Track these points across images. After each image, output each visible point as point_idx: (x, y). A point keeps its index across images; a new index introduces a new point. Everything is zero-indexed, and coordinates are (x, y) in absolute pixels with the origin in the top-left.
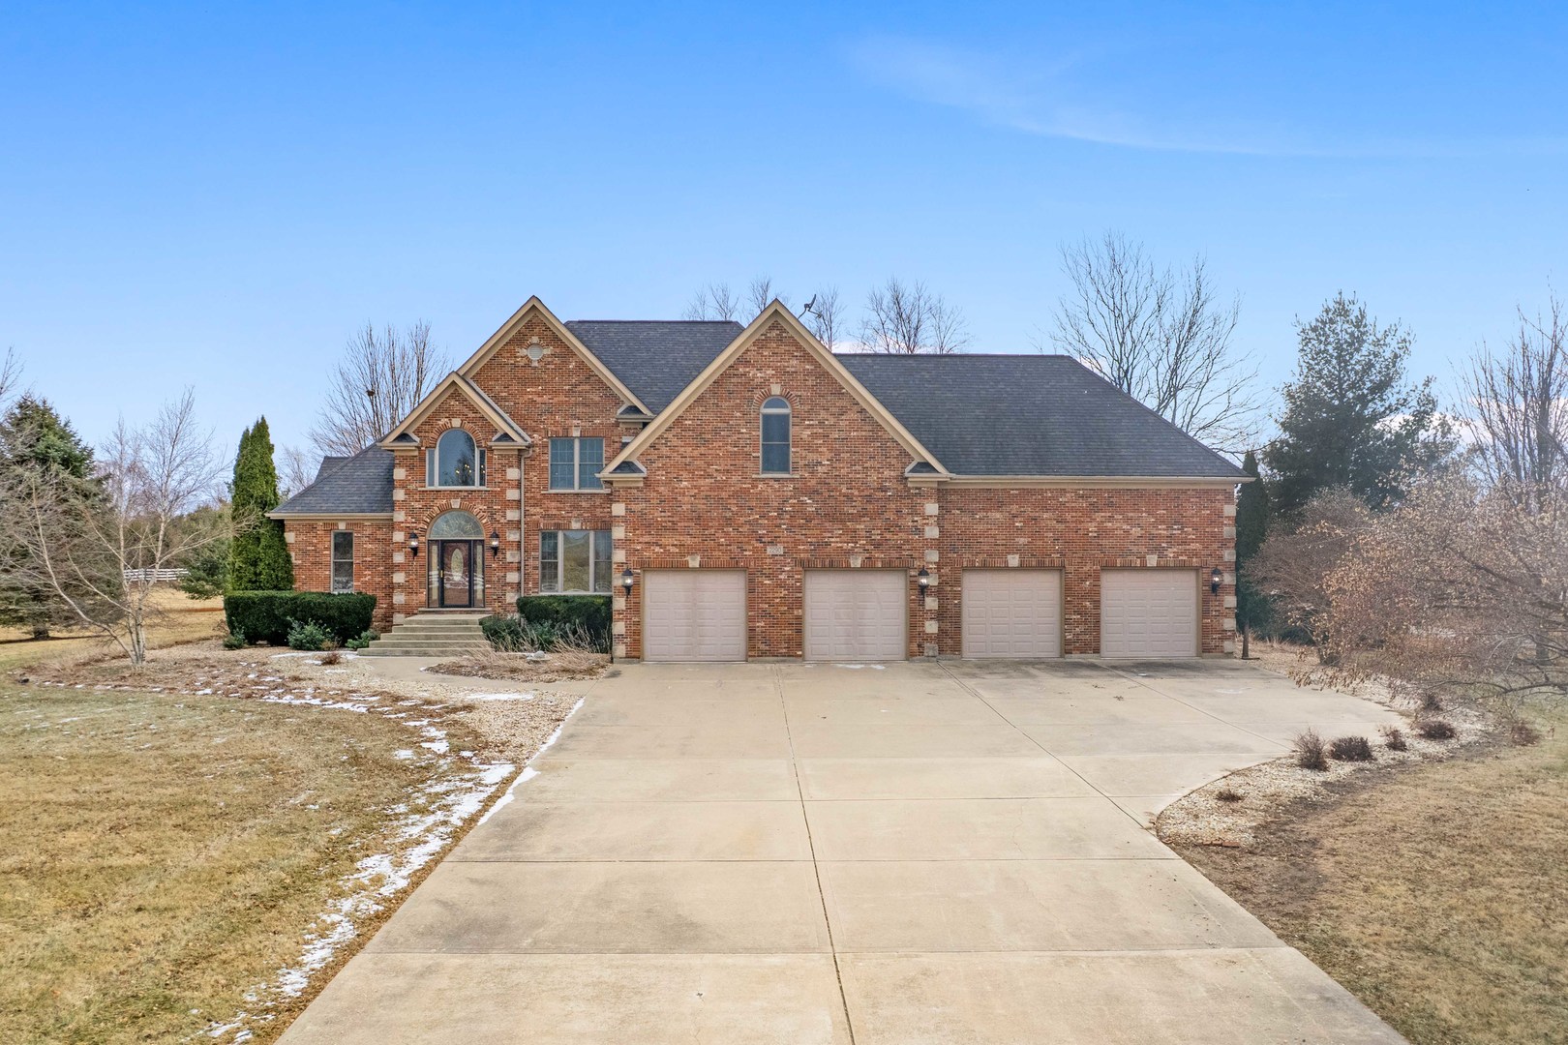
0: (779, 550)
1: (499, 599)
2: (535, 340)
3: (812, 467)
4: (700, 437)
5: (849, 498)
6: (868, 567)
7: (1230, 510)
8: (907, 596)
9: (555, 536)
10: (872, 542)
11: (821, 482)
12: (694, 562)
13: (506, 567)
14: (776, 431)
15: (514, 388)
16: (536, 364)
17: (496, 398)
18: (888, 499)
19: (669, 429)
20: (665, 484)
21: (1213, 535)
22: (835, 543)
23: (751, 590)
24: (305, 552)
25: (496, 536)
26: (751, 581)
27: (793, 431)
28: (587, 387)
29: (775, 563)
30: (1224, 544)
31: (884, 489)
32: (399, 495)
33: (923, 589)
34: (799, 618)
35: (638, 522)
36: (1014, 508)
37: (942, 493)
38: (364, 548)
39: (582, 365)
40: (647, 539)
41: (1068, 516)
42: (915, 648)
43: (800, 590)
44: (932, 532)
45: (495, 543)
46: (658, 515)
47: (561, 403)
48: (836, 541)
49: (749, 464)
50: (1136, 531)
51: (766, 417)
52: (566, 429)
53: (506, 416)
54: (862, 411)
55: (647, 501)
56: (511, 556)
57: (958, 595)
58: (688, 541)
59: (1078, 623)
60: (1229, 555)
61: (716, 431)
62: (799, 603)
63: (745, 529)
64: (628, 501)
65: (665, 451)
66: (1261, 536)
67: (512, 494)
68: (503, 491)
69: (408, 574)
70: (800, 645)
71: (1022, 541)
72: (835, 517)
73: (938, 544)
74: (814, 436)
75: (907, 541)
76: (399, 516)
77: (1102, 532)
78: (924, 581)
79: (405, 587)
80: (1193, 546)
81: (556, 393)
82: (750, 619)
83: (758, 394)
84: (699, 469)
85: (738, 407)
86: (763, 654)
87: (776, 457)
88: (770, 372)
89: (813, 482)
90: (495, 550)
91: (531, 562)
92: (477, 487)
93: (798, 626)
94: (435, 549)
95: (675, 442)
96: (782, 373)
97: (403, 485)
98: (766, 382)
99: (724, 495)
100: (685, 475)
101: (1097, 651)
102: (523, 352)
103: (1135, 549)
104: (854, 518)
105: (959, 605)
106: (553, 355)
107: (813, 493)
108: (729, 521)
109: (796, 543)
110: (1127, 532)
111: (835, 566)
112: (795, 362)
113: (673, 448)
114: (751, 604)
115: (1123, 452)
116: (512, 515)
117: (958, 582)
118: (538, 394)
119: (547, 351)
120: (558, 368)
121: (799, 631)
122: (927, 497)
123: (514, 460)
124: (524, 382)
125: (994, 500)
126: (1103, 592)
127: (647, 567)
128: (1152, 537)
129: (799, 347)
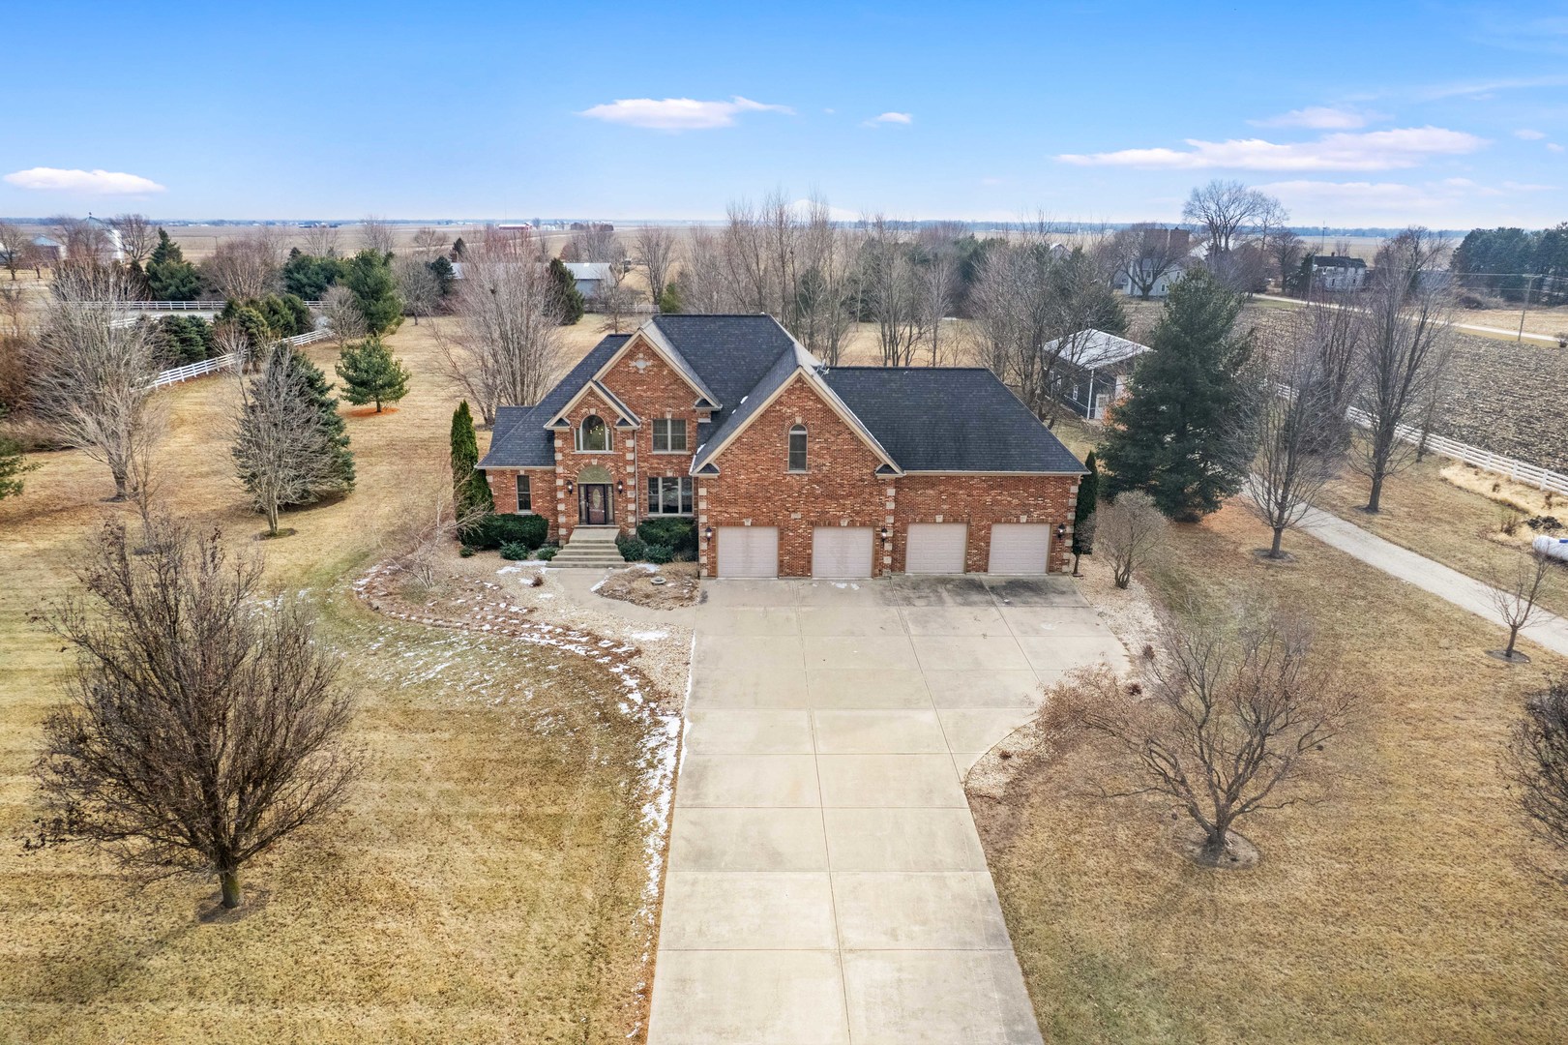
0: (798, 516)
1: (623, 520)
2: (641, 355)
3: (819, 467)
4: (751, 449)
5: (842, 485)
6: (852, 524)
7: (1074, 489)
8: (874, 542)
9: (657, 479)
10: (854, 511)
11: (826, 476)
12: (747, 523)
13: (628, 501)
14: (799, 444)
15: (628, 387)
16: (642, 372)
17: (617, 394)
18: (865, 486)
19: (733, 444)
20: (730, 477)
21: (1062, 504)
22: (832, 512)
23: (781, 538)
24: (500, 489)
25: (620, 483)
26: (782, 533)
27: (808, 445)
28: (675, 387)
29: (796, 523)
30: (1068, 509)
31: (862, 480)
32: (559, 457)
33: (883, 540)
34: (810, 554)
35: (715, 499)
36: (942, 488)
37: (898, 484)
38: (537, 486)
39: (672, 372)
40: (719, 509)
41: (975, 493)
42: (877, 570)
43: (810, 538)
44: (891, 506)
45: (620, 487)
46: (726, 495)
47: (659, 397)
48: (832, 509)
49: (782, 465)
50: (1015, 502)
51: (792, 436)
52: (663, 414)
53: (624, 405)
54: (852, 433)
55: (720, 486)
56: (630, 494)
57: (905, 539)
58: (744, 510)
59: (976, 555)
60: (1071, 516)
61: (761, 446)
62: (810, 546)
63: (779, 503)
64: (708, 486)
65: (730, 457)
66: (1092, 508)
67: (630, 456)
68: (624, 455)
69: (566, 505)
70: (810, 570)
71: (945, 507)
72: (832, 496)
73: (894, 513)
74: (821, 448)
75: (875, 511)
76: (560, 470)
77: (995, 502)
78: (884, 535)
79: (565, 513)
80: (1049, 510)
81: (655, 390)
82: (780, 555)
83: (787, 423)
84: (751, 467)
85: (775, 431)
86: (788, 574)
87: (798, 461)
88: (795, 409)
89: (820, 476)
90: (621, 491)
91: (642, 496)
92: (607, 451)
93: (809, 559)
94: (582, 489)
95: (736, 451)
96: (802, 409)
97: (561, 450)
98: (793, 415)
99: (766, 483)
100: (743, 471)
101: (986, 570)
102: (633, 364)
103: (1013, 512)
104: (844, 497)
105: (905, 545)
106: (653, 366)
107: (819, 482)
108: (769, 499)
109: (809, 512)
110: (1009, 502)
111: (832, 523)
112: (811, 403)
113: (735, 455)
114: (781, 546)
115: (1013, 452)
116: (630, 469)
117: (905, 531)
118: (645, 391)
119: (649, 363)
120: (656, 374)
121: (809, 562)
122: (889, 485)
123: (630, 435)
124: (634, 383)
125: (931, 482)
126: (992, 536)
127: (718, 524)
128: (1025, 505)
129: (814, 394)
